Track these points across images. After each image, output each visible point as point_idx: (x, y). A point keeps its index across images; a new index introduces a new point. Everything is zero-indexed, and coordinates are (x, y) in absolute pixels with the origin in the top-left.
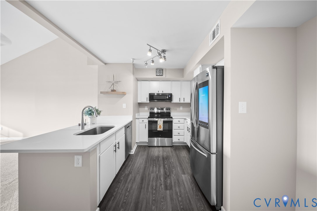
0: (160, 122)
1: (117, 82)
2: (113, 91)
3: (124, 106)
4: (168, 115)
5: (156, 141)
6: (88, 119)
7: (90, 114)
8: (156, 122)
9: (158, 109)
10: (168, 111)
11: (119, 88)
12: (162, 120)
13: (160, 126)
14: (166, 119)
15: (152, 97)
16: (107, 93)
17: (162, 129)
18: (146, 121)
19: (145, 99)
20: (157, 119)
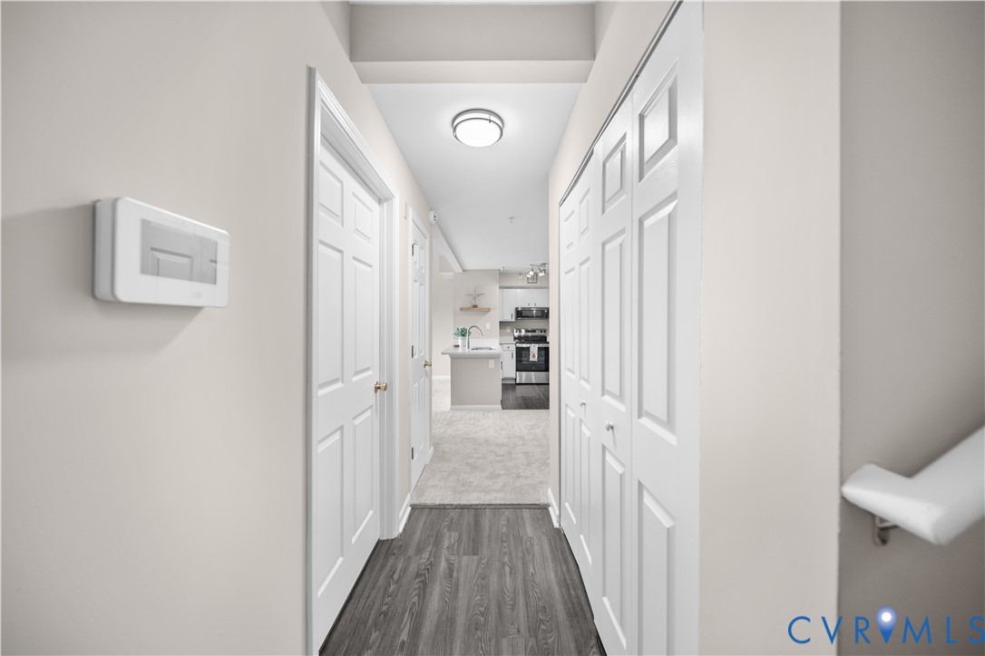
0: (534, 348)
1: (478, 295)
2: (475, 306)
3: (488, 326)
4: (543, 339)
5: (524, 377)
6: (460, 341)
7: (463, 335)
8: (529, 348)
9: (527, 331)
10: (543, 334)
11: (482, 303)
12: (537, 346)
13: (534, 355)
14: (541, 345)
15: (520, 314)
16: (468, 309)
17: (536, 359)
18: (513, 348)
19: (509, 316)
20: (528, 345)
